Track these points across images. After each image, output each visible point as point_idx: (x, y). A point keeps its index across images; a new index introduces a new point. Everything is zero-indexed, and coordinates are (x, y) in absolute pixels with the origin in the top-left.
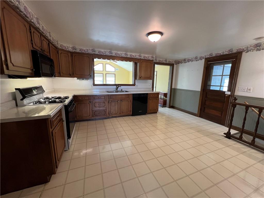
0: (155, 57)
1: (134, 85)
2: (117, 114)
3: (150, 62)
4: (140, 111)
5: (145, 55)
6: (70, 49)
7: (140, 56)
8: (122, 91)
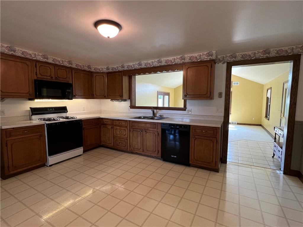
0: (216, 53)
1: (184, 109)
2: (140, 150)
3: (204, 64)
4: (173, 155)
5: (192, 55)
6: (105, 70)
7: (182, 58)
8: (161, 118)
